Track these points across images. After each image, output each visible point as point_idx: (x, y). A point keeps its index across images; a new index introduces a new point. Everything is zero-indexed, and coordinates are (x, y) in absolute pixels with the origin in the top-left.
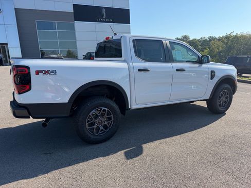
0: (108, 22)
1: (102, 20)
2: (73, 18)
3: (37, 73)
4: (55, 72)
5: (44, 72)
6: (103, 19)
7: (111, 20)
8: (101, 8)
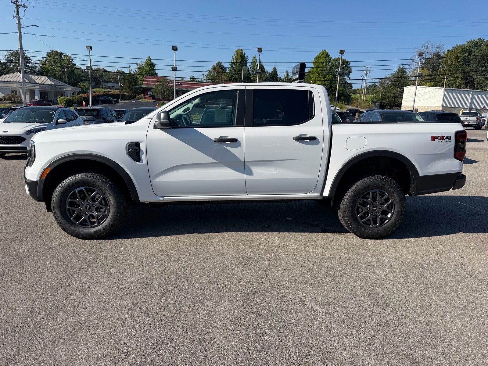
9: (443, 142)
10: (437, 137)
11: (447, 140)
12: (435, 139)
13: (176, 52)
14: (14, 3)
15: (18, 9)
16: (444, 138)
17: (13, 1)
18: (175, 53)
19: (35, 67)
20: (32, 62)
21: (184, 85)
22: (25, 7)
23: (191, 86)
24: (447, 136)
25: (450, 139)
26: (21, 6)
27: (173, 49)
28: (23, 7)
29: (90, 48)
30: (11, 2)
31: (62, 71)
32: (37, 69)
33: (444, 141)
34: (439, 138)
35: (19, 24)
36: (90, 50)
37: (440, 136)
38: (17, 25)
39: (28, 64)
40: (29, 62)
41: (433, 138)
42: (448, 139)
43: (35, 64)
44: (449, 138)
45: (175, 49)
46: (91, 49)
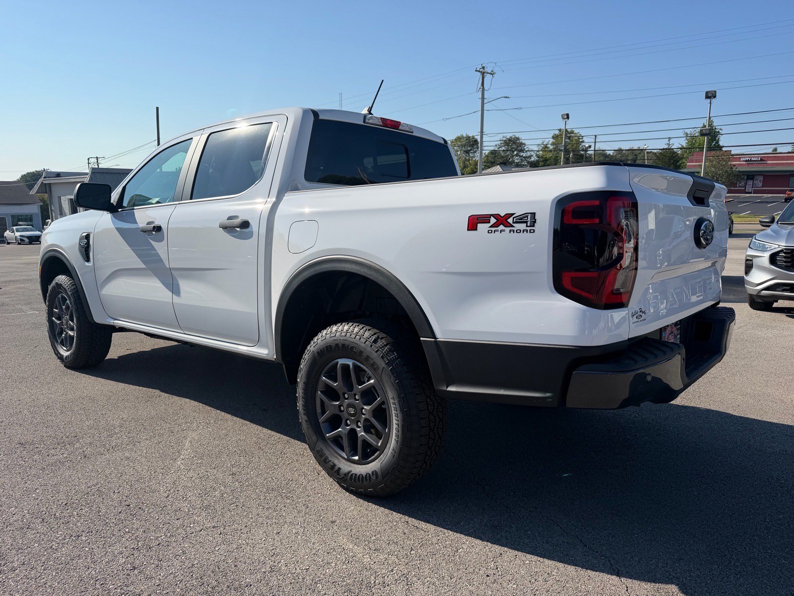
9: (504, 235)
10: (485, 219)
11: (522, 226)
12: (479, 225)
13: (713, 100)
14: (479, 71)
15: (483, 78)
16: (510, 220)
17: (478, 69)
18: (710, 103)
19: (530, 157)
20: (527, 150)
21: (768, 162)
22: (492, 74)
23: (785, 162)
24: (519, 212)
25: (534, 222)
26: (488, 73)
27: (707, 97)
28: (491, 74)
29: (566, 117)
30: (476, 71)
31: (566, 158)
32: (533, 159)
33: (508, 229)
34: (493, 220)
35: (483, 98)
36: (567, 120)
37: (495, 216)
38: (480, 101)
39: (523, 154)
40: (522, 151)
41: (473, 223)
42: (526, 222)
43: (531, 152)
44: (529, 220)
45: (711, 95)
46: (568, 118)
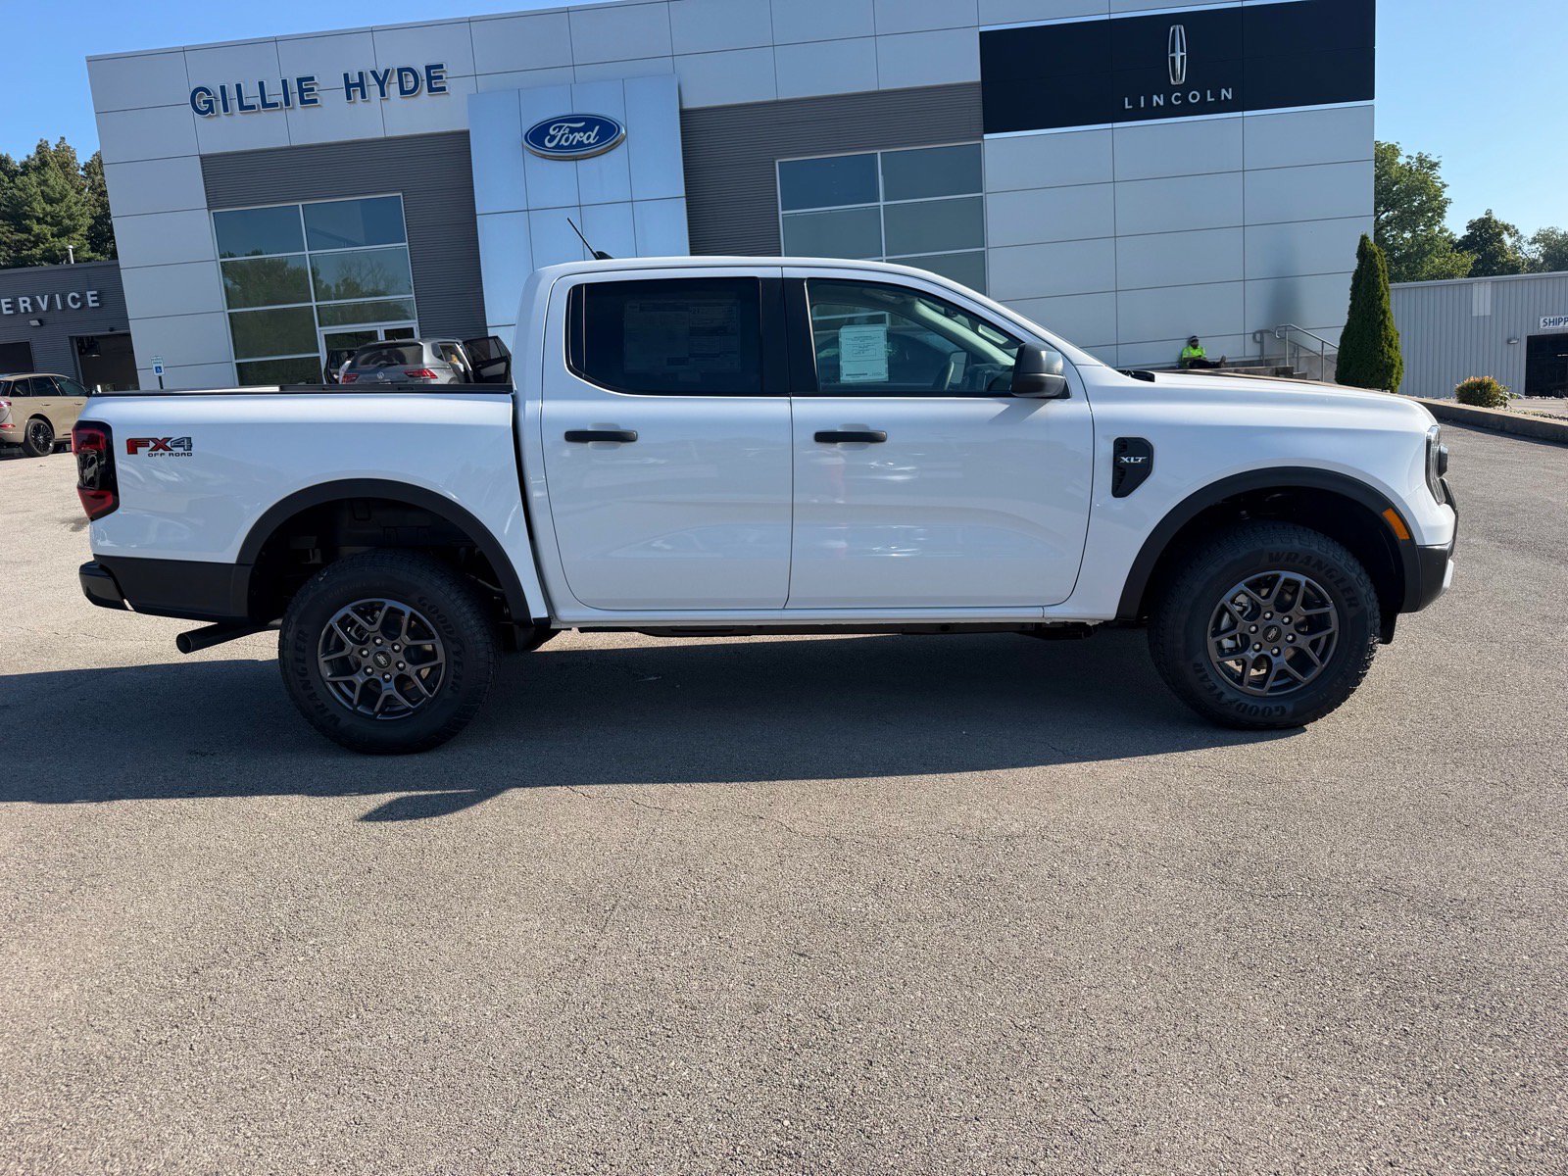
0: (1203, 108)
1: (1158, 100)
2: (977, 113)
3: (133, 446)
4: (186, 444)
5: (152, 444)
6: (1168, 90)
7: (1227, 94)
8: (1158, 26)
